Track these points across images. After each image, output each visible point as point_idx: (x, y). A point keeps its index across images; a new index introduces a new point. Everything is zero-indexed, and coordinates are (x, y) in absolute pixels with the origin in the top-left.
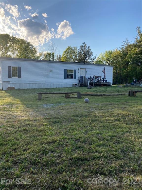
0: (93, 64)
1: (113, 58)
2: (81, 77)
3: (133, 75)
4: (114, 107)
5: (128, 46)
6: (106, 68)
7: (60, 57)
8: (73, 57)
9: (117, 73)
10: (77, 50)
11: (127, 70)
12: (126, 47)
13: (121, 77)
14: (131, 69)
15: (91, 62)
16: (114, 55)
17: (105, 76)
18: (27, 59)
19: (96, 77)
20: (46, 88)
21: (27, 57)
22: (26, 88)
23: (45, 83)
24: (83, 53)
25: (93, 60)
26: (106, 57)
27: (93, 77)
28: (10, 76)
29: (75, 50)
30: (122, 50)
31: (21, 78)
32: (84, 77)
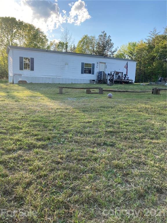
0: (113, 58)
1: (137, 51)
2: (100, 73)
3: (158, 72)
4: (137, 102)
5: (155, 37)
6: (129, 63)
7: (74, 48)
8: (90, 48)
9: (140, 70)
10: (95, 40)
11: (152, 66)
12: (153, 38)
13: (145, 74)
14: (157, 66)
15: (110, 55)
16: (139, 48)
17: (127, 72)
18: (36, 49)
19: (117, 73)
20: (61, 83)
21: (36, 47)
22: (38, 83)
23: (59, 77)
24: (102, 44)
25: (113, 53)
26: (129, 49)
27: (114, 73)
28: (21, 69)
29: (92, 40)
30: (148, 43)
31: (34, 70)
32: (104, 72)
